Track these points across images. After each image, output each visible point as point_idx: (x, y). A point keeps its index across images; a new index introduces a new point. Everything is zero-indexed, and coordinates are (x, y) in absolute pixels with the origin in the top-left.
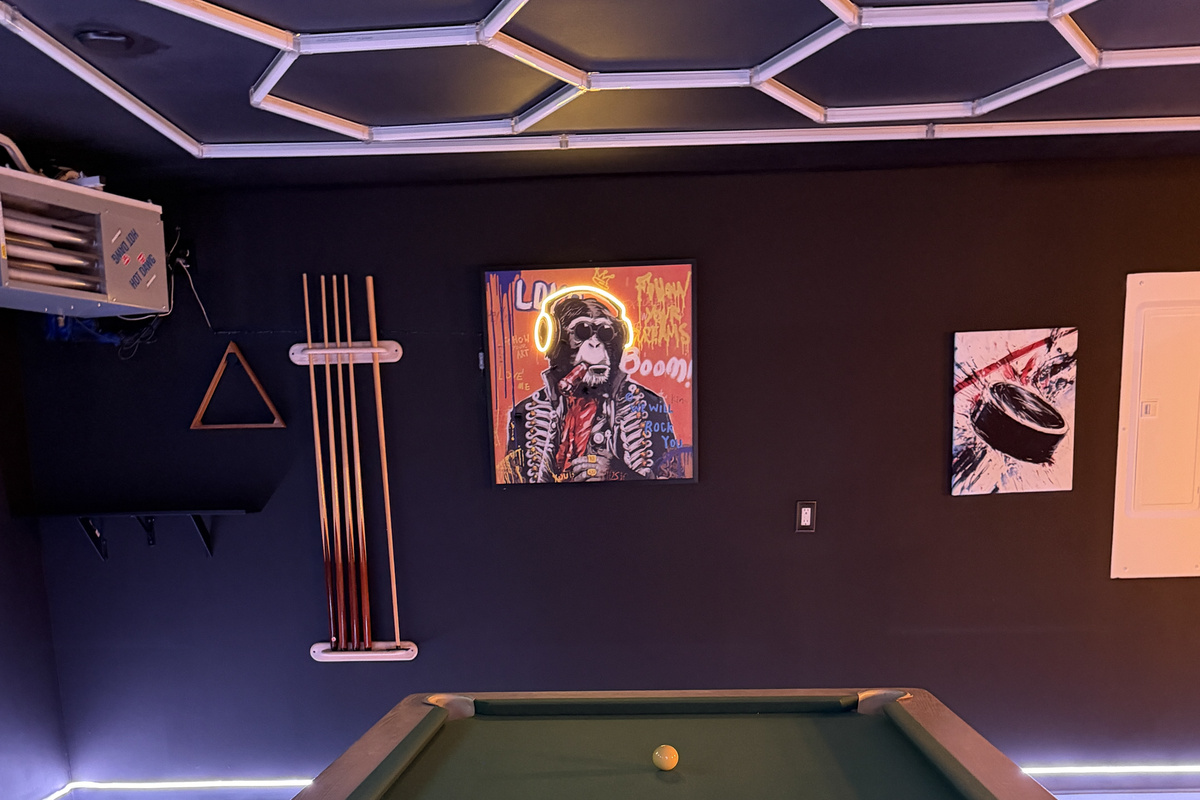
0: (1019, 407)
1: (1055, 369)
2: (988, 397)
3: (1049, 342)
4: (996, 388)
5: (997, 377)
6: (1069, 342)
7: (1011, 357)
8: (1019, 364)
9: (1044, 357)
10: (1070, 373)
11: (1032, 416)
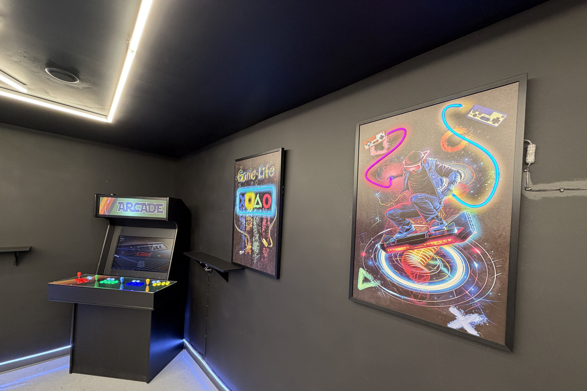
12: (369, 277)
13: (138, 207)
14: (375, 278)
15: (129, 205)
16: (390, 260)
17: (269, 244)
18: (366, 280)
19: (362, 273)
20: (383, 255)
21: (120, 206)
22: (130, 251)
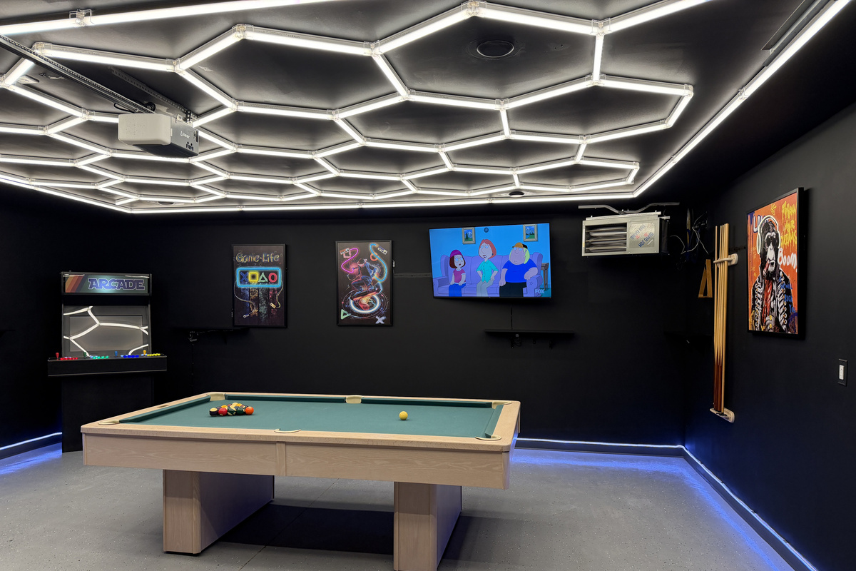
12: (346, 312)
14: (349, 313)
16: (354, 303)
17: (277, 305)
18: (344, 314)
19: (343, 311)
20: (351, 302)
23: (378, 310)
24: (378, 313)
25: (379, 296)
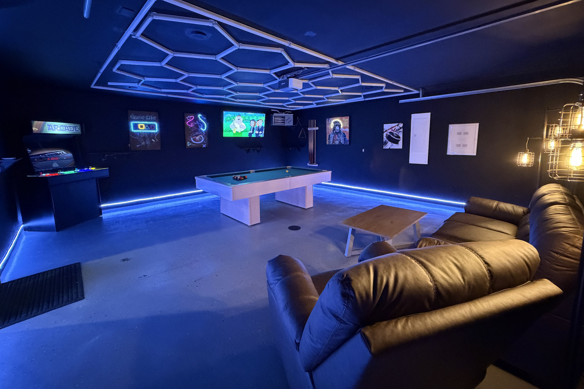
0: (393, 135)
1: (399, 129)
2: (388, 134)
3: (398, 125)
4: (390, 132)
5: (390, 131)
6: (401, 125)
7: (392, 128)
8: (393, 129)
9: (397, 128)
10: (402, 130)
11: (395, 137)
13: (62, 128)
15: (56, 127)
16: (193, 139)
17: (156, 140)
19: (188, 143)
20: (192, 139)
21: (49, 127)
22: (41, 158)
23: (203, 142)
24: (203, 143)
25: (203, 136)
